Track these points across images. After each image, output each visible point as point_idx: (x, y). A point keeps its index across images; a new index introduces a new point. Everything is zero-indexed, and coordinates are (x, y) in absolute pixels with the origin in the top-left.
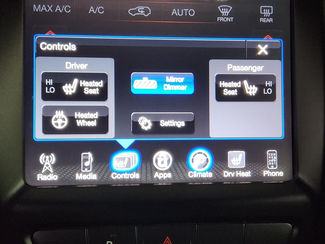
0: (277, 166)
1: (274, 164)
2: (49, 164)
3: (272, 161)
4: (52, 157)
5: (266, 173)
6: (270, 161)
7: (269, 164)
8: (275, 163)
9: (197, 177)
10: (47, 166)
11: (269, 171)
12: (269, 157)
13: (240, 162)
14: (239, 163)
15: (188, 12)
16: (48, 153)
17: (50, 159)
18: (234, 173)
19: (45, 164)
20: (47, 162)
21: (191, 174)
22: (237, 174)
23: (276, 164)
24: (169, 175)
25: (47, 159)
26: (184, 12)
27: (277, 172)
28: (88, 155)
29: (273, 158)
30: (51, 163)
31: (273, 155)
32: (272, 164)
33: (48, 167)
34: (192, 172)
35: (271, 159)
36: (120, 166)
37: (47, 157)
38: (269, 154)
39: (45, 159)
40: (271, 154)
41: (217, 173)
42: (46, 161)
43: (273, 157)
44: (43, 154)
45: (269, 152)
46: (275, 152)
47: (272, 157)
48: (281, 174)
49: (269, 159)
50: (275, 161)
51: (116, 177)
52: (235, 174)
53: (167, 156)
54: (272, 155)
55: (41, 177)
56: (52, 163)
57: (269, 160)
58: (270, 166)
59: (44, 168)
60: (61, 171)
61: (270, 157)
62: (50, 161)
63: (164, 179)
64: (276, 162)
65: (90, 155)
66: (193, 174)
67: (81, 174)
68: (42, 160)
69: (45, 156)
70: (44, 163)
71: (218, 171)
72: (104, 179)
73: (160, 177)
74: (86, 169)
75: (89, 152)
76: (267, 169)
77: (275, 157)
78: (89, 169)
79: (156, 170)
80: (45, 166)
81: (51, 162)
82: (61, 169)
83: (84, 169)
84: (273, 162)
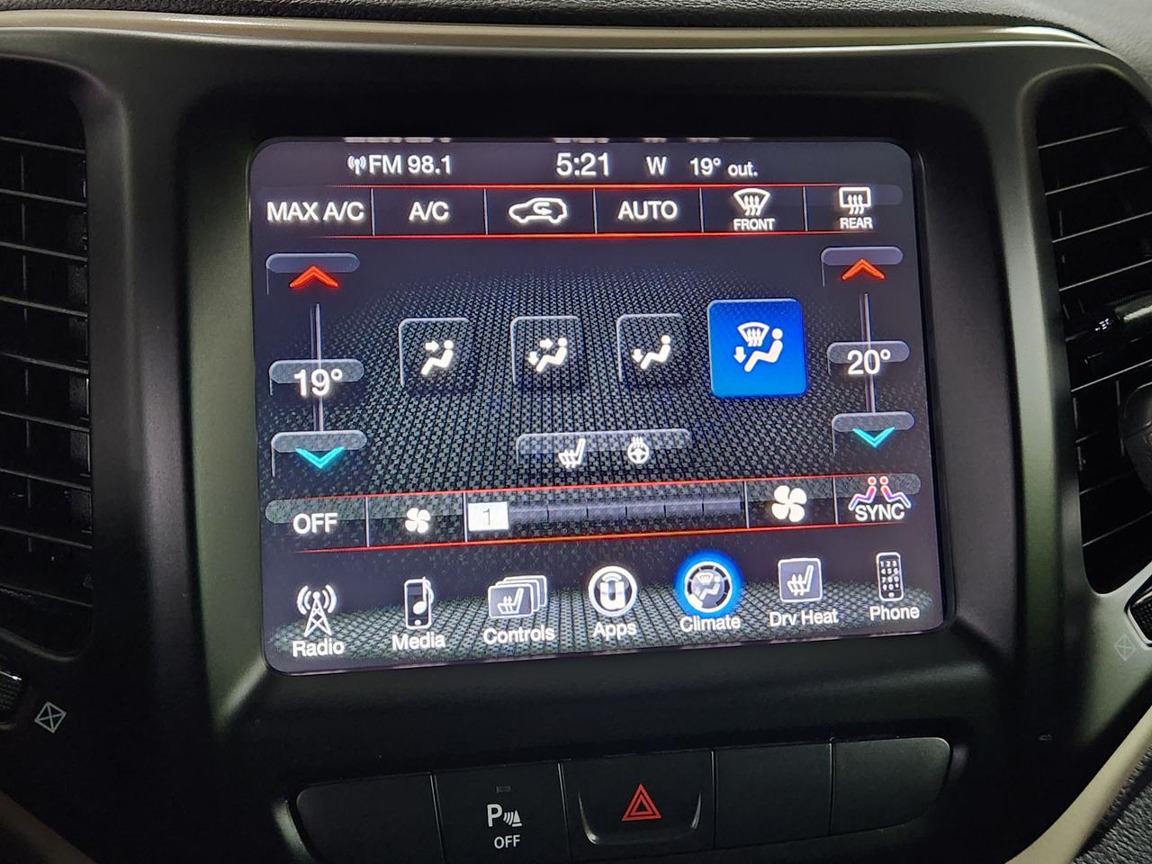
0: (902, 592)
1: (895, 588)
2: (322, 614)
3: (890, 579)
4: (329, 593)
5: (878, 613)
6: (884, 581)
7: (882, 589)
8: (897, 585)
9: (703, 629)
10: (317, 617)
11: (882, 606)
12: (880, 570)
13: (809, 586)
14: (808, 590)
15: (659, 207)
16: (317, 585)
17: (323, 600)
18: (795, 616)
19: (312, 614)
20: (317, 607)
21: (687, 624)
22: (804, 618)
23: (899, 588)
24: (632, 629)
25: (317, 601)
26: (650, 208)
27: (903, 610)
28: (421, 585)
29: (893, 573)
30: (326, 610)
31: (892, 564)
32: (891, 587)
33: (320, 621)
34: (689, 619)
35: (887, 575)
36: (504, 610)
37: (317, 595)
38: (882, 563)
39: (311, 601)
40: (885, 564)
41: (754, 617)
42: (314, 605)
43: (893, 568)
44: (306, 588)
45: (881, 559)
46: (896, 558)
47: (890, 571)
48: (914, 613)
49: (882, 575)
50: (896, 580)
51: (495, 639)
52: (799, 618)
53: (624, 579)
54: (888, 565)
55: (302, 649)
56: (330, 611)
57: (881, 580)
58: (885, 594)
59: (309, 624)
60: (353, 631)
61: (883, 572)
62: (323, 605)
63: (619, 638)
64: (899, 583)
65: (426, 584)
66: (693, 623)
67: (405, 636)
68: (303, 604)
69: (310, 593)
70: (309, 612)
71: (757, 612)
72: (465, 645)
73: (608, 636)
74: (418, 622)
75: (424, 578)
76: (879, 603)
77: (896, 570)
78: (424, 622)
79: (598, 617)
80: (311, 619)
81: (325, 606)
82: (353, 626)
83: (412, 623)
84: (894, 583)
